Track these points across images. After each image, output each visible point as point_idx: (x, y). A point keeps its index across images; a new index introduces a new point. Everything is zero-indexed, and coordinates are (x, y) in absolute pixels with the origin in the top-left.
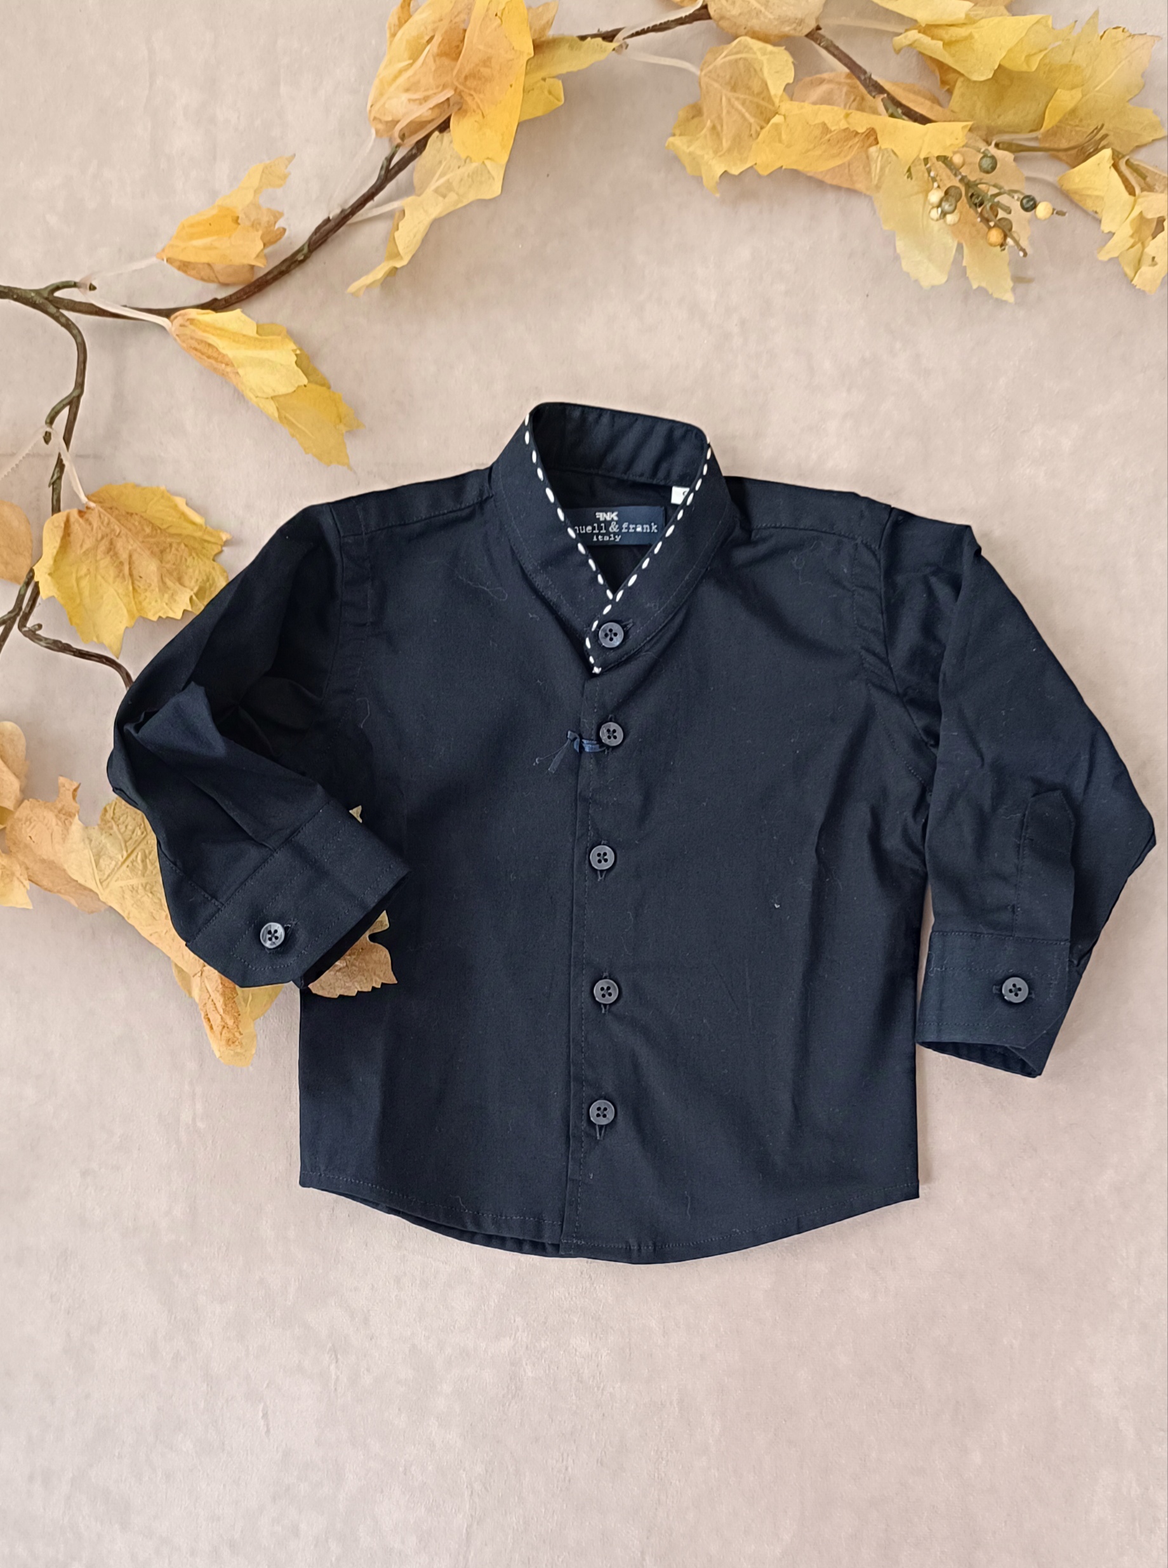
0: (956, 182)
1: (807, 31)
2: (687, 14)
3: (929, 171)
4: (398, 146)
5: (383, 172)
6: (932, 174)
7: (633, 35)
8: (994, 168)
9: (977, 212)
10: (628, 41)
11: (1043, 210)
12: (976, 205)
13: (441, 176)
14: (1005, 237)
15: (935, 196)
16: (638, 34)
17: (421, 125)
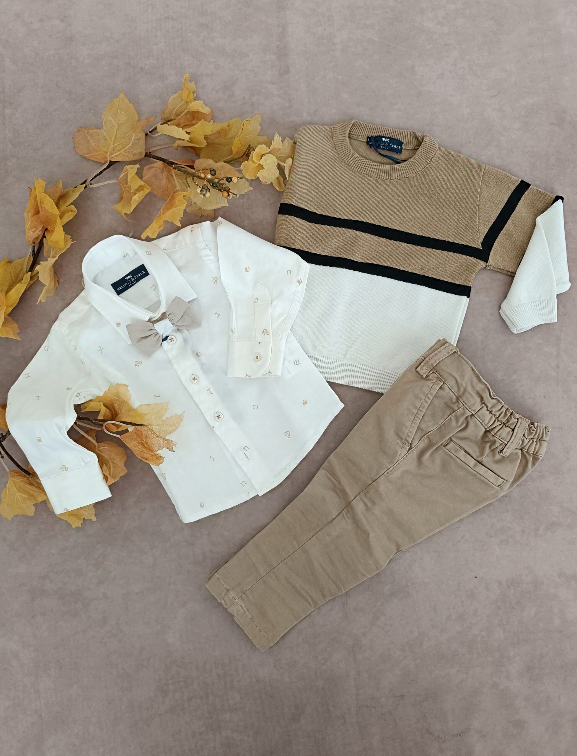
0: (206, 183)
1: (144, 155)
2: (106, 166)
3: (195, 183)
4: (34, 246)
5: (33, 256)
6: (196, 183)
7: (92, 180)
8: (215, 173)
9: (216, 189)
10: (91, 182)
11: (235, 180)
12: (215, 187)
13: (53, 252)
14: (228, 193)
15: (199, 190)
16: (93, 179)
17: (37, 238)
